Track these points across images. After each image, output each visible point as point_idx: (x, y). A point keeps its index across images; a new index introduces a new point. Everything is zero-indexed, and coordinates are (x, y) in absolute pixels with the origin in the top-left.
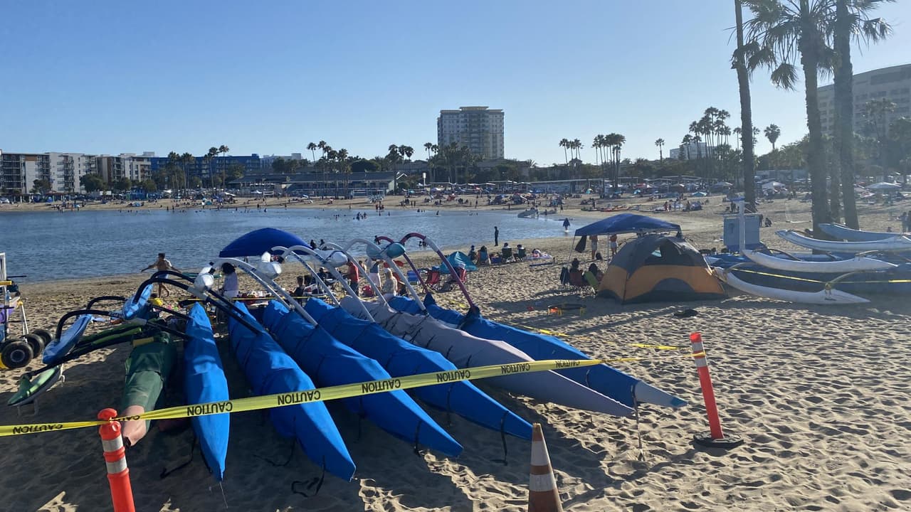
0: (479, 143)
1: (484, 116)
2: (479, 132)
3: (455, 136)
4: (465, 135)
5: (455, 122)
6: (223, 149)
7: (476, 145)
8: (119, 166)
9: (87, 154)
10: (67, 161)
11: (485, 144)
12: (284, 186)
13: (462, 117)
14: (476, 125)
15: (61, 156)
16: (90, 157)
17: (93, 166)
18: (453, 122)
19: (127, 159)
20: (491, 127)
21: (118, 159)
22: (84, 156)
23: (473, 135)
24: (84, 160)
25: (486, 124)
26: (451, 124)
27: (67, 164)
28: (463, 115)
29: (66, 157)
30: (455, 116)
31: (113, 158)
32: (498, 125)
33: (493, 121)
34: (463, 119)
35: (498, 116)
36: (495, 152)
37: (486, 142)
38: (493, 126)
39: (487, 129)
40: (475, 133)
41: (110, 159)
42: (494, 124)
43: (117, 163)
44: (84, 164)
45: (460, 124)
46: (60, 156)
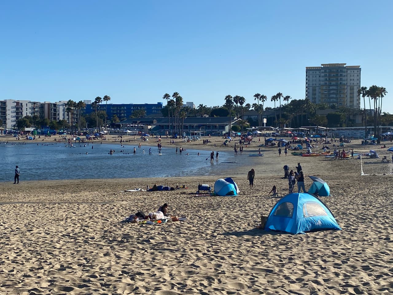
0: (336, 94)
1: (341, 71)
2: (336, 85)
3: (317, 88)
4: (324, 88)
5: (318, 76)
6: (106, 98)
7: (334, 96)
8: (55, 110)
9: (32, 101)
10: (19, 106)
11: (342, 95)
12: (149, 127)
13: (323, 73)
14: (335, 79)
15: (15, 102)
16: (34, 103)
17: (36, 110)
18: (316, 77)
19: (61, 105)
20: (349, 80)
21: (55, 105)
22: (30, 102)
23: (331, 88)
24: (30, 105)
25: (344, 78)
26: (314, 78)
27: (18, 108)
28: (323, 71)
29: (18, 103)
30: (318, 72)
31: (51, 104)
32: (355, 78)
33: (351, 76)
34: (323, 74)
35: (356, 71)
36: (352, 102)
37: (344, 93)
38: (351, 80)
39: (345, 82)
40: (333, 85)
41: (49, 105)
42: (352, 78)
43: (54, 108)
44: (30, 108)
45: (322, 79)
46: (13, 102)
